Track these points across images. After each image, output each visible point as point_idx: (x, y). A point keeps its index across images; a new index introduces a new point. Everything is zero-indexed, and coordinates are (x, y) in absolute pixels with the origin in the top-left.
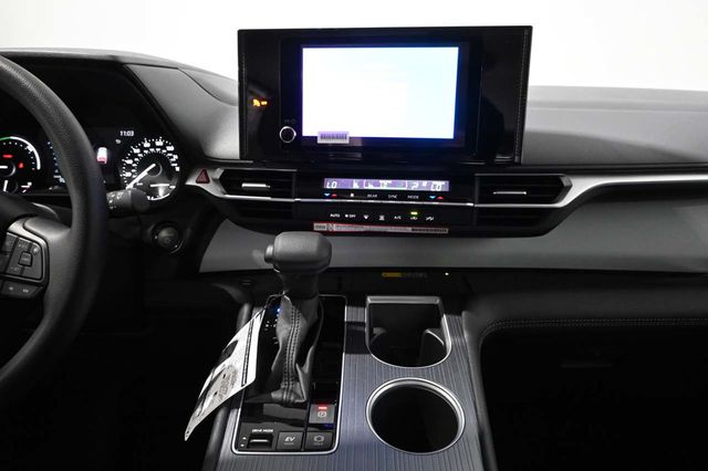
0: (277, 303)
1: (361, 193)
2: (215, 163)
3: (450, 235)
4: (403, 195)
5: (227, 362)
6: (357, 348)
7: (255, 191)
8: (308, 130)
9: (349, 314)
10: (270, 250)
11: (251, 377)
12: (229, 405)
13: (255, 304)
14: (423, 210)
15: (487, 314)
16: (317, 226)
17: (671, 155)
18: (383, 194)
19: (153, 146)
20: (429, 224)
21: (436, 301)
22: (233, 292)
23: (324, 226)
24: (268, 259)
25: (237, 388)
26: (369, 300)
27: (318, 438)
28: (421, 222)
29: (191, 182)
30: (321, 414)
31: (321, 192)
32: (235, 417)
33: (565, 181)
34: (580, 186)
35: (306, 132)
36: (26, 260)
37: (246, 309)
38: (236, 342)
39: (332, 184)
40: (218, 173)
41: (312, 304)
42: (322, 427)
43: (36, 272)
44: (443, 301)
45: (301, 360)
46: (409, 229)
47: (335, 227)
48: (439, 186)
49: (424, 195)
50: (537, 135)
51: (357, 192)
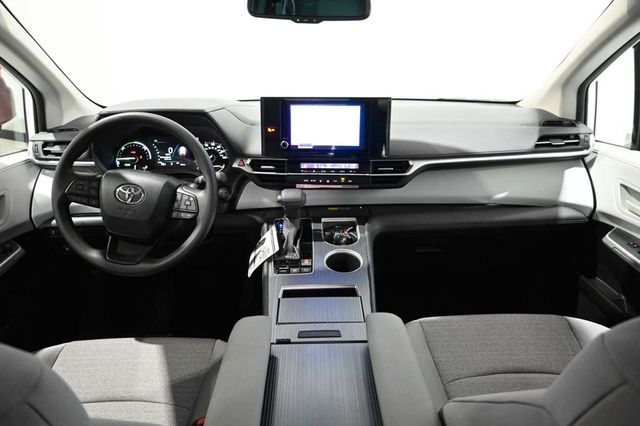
0: (282, 222)
1: (318, 170)
2: (247, 156)
3: (360, 188)
4: (337, 170)
5: (261, 248)
6: (319, 238)
7: (268, 170)
8: (294, 142)
9: (314, 226)
10: (279, 197)
11: (277, 248)
12: (269, 260)
13: (270, 223)
14: (347, 178)
15: (377, 225)
16: (297, 186)
17: (457, 150)
18: (328, 170)
19: (210, 145)
20: (350, 184)
21: (354, 219)
22: (258, 219)
23: (301, 186)
24: (279, 202)
25: (271, 253)
26: (323, 220)
27: (306, 270)
28: (346, 183)
29: (235, 165)
30: (306, 262)
31: (299, 170)
32: (271, 265)
33: (411, 163)
34: (416, 165)
35: (293, 143)
36: (188, 203)
37: (265, 225)
38: (264, 240)
39: (304, 166)
40: (248, 161)
41: (298, 221)
42: (306, 267)
43: (193, 208)
44: (357, 219)
45: (295, 244)
46: (340, 186)
47: (306, 186)
48: (354, 166)
49: (347, 171)
50: (395, 142)
51: (316, 170)
